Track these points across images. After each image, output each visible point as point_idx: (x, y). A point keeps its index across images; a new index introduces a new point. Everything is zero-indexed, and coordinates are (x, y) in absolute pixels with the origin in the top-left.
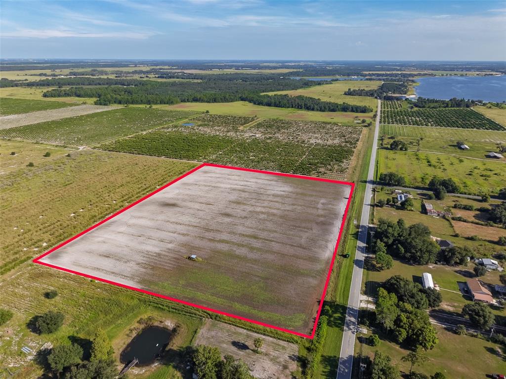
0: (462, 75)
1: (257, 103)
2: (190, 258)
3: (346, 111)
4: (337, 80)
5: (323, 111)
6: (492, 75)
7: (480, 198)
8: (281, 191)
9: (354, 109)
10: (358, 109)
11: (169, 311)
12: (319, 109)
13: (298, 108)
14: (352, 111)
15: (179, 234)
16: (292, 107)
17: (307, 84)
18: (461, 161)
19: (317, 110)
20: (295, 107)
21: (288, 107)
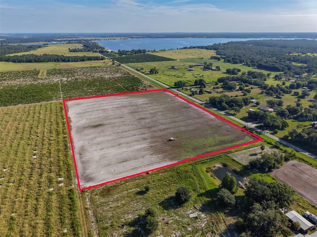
0: (114, 39)
1: (17, 61)
2: (170, 140)
3: (91, 60)
4: (47, 44)
5: (77, 61)
6: (126, 39)
7: (215, 84)
8: (143, 101)
9: (96, 59)
10: (98, 58)
11: (210, 161)
12: (73, 60)
13: (55, 61)
14: (95, 60)
15: (139, 135)
16: (51, 61)
17: (30, 48)
18: (185, 74)
19: (72, 61)
20: (53, 61)
21: (48, 61)
